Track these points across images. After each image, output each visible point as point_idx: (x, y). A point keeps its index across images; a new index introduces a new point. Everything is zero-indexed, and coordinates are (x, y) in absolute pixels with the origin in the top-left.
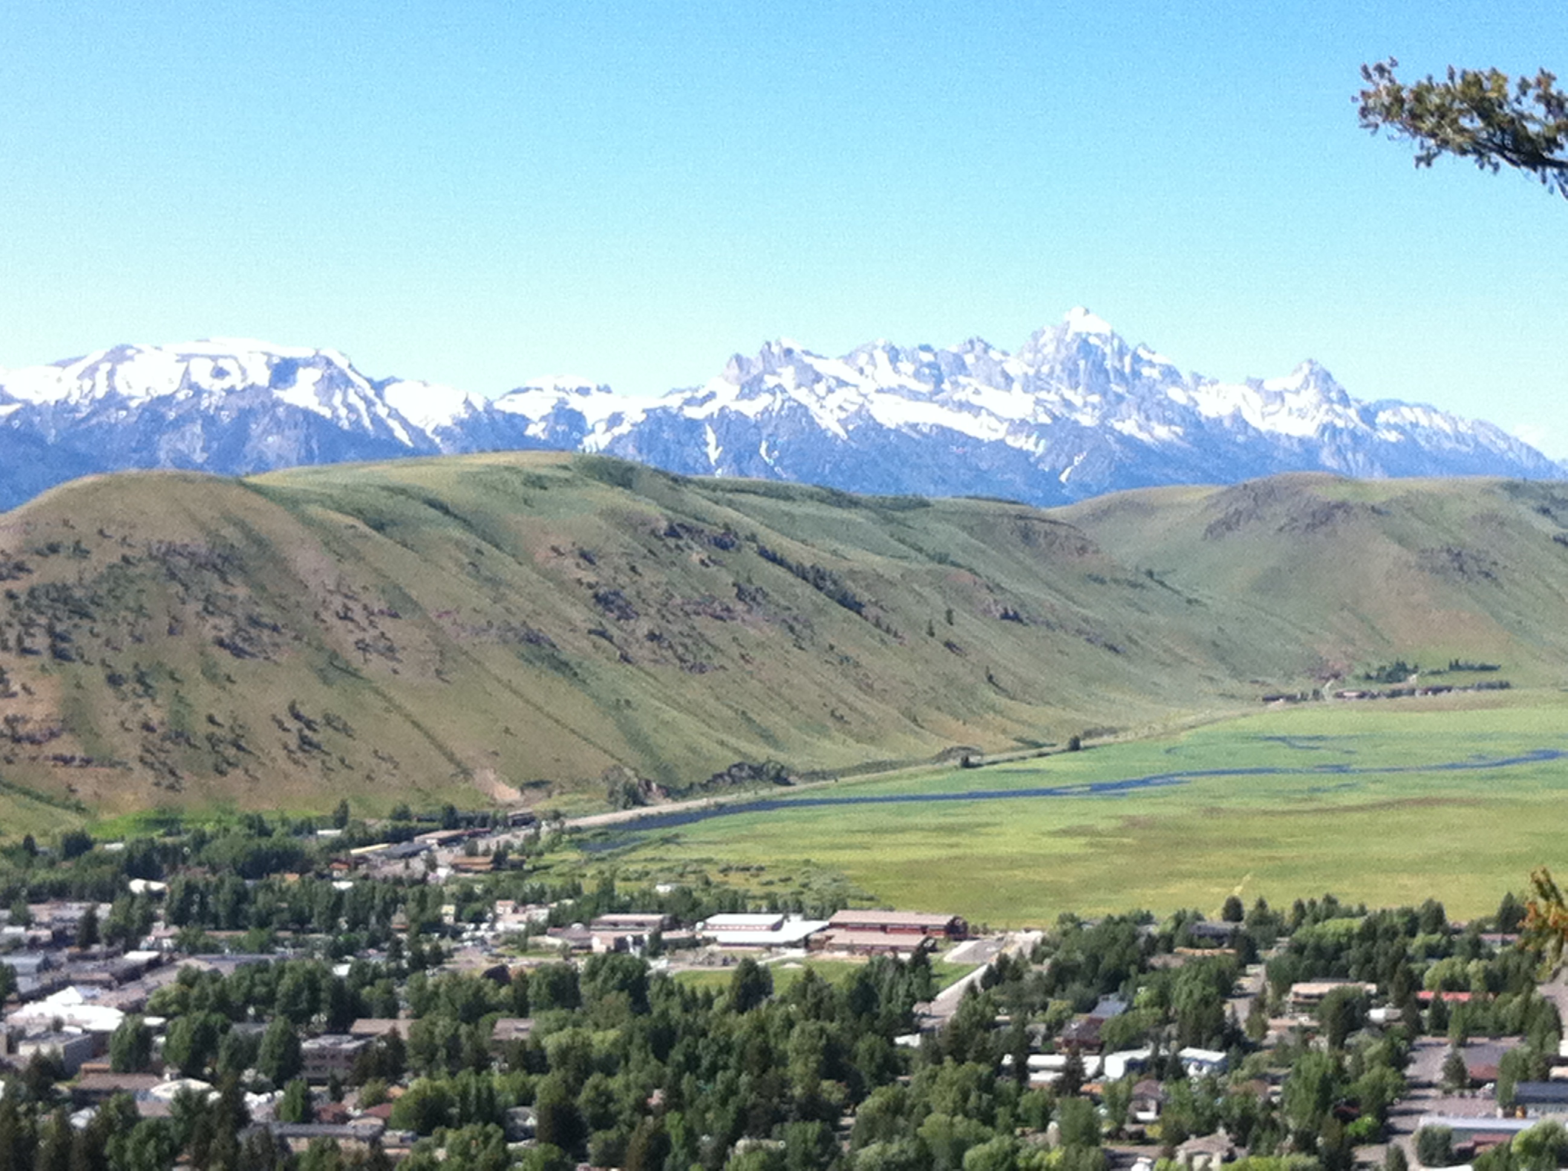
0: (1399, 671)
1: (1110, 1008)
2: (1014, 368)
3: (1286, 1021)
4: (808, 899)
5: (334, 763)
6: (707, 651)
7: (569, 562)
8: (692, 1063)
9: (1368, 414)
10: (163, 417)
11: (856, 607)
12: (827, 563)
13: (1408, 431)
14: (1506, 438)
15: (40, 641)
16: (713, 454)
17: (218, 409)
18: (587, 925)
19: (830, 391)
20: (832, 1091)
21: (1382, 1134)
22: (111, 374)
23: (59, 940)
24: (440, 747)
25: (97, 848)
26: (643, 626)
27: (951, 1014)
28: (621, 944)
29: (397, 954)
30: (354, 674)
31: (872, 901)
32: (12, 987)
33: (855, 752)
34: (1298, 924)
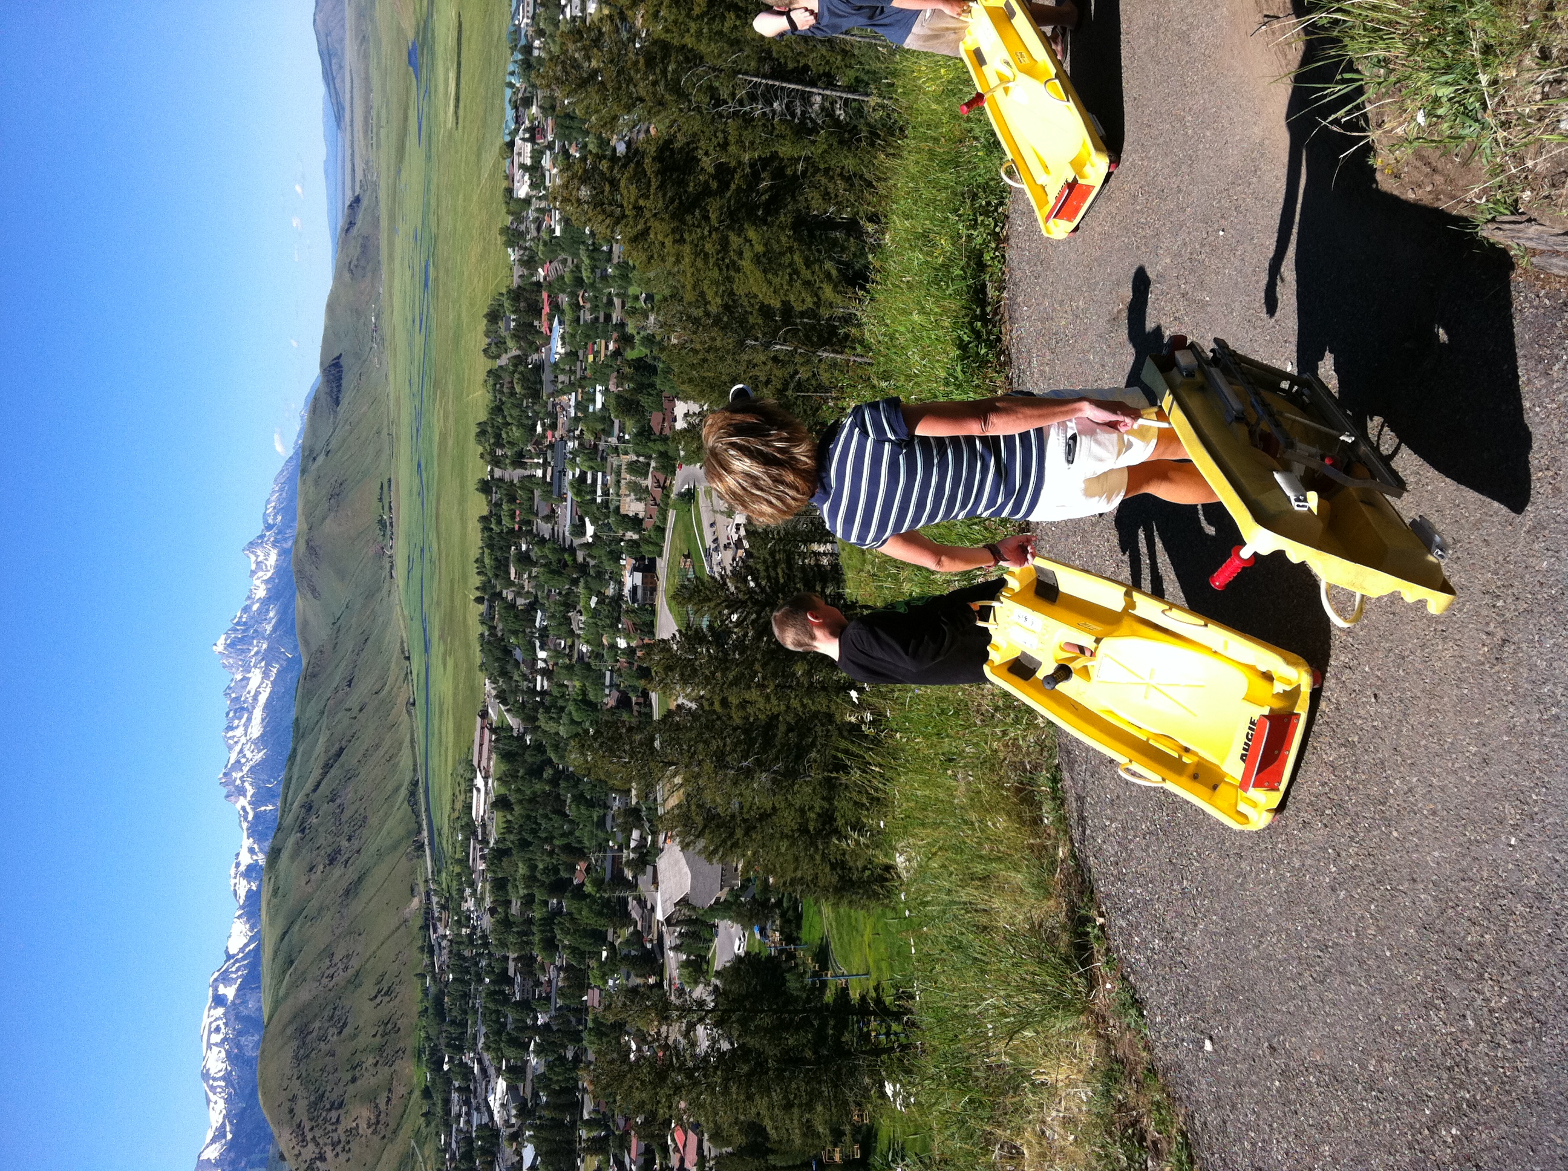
0: (381, 522)
1: (518, 654)
2: (239, 677)
3: (526, 583)
4: (468, 775)
5: (398, 979)
6: (357, 815)
7: (313, 877)
8: (534, 832)
9: (269, 527)
10: (236, 1055)
11: (341, 750)
12: (321, 762)
13: (277, 511)
14: (283, 471)
15: (334, 1114)
16: (270, 807)
17: (234, 1029)
18: (474, 872)
19: (244, 756)
20: (548, 773)
21: (572, 550)
22: (214, 1079)
23: (467, 1102)
24: (393, 933)
25: (429, 1084)
26: (345, 843)
27: (518, 720)
28: (483, 857)
29: (481, 955)
30: (358, 972)
31: (470, 749)
32: (486, 1124)
33: (406, 751)
34: (486, 575)
